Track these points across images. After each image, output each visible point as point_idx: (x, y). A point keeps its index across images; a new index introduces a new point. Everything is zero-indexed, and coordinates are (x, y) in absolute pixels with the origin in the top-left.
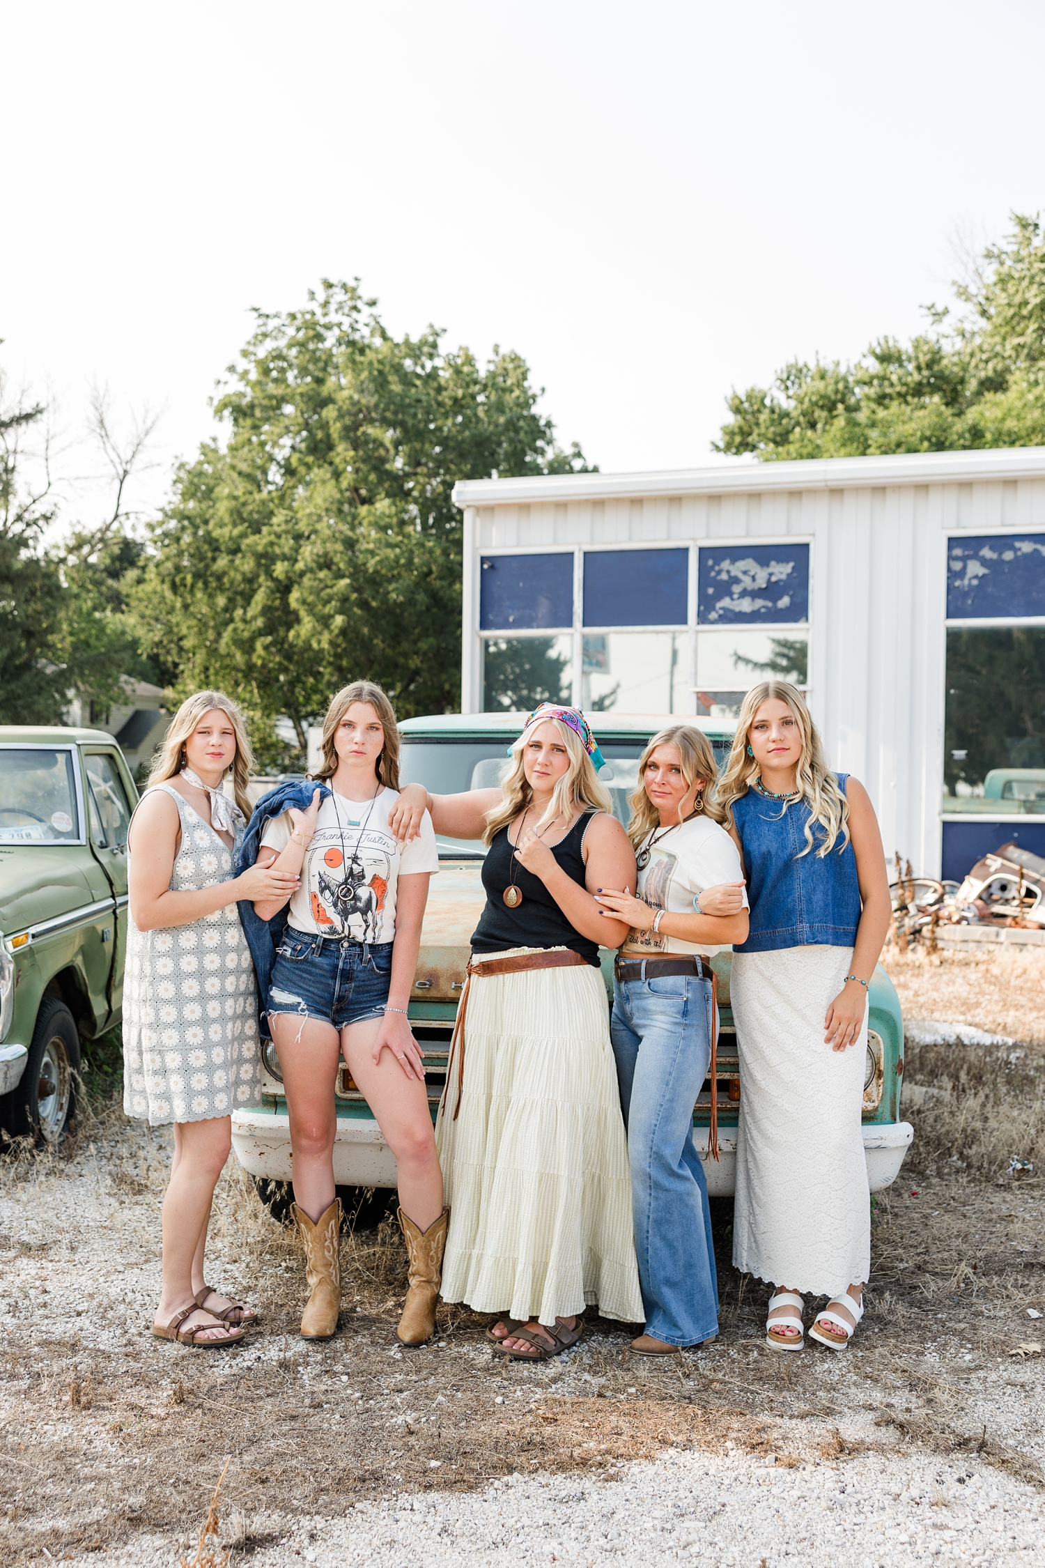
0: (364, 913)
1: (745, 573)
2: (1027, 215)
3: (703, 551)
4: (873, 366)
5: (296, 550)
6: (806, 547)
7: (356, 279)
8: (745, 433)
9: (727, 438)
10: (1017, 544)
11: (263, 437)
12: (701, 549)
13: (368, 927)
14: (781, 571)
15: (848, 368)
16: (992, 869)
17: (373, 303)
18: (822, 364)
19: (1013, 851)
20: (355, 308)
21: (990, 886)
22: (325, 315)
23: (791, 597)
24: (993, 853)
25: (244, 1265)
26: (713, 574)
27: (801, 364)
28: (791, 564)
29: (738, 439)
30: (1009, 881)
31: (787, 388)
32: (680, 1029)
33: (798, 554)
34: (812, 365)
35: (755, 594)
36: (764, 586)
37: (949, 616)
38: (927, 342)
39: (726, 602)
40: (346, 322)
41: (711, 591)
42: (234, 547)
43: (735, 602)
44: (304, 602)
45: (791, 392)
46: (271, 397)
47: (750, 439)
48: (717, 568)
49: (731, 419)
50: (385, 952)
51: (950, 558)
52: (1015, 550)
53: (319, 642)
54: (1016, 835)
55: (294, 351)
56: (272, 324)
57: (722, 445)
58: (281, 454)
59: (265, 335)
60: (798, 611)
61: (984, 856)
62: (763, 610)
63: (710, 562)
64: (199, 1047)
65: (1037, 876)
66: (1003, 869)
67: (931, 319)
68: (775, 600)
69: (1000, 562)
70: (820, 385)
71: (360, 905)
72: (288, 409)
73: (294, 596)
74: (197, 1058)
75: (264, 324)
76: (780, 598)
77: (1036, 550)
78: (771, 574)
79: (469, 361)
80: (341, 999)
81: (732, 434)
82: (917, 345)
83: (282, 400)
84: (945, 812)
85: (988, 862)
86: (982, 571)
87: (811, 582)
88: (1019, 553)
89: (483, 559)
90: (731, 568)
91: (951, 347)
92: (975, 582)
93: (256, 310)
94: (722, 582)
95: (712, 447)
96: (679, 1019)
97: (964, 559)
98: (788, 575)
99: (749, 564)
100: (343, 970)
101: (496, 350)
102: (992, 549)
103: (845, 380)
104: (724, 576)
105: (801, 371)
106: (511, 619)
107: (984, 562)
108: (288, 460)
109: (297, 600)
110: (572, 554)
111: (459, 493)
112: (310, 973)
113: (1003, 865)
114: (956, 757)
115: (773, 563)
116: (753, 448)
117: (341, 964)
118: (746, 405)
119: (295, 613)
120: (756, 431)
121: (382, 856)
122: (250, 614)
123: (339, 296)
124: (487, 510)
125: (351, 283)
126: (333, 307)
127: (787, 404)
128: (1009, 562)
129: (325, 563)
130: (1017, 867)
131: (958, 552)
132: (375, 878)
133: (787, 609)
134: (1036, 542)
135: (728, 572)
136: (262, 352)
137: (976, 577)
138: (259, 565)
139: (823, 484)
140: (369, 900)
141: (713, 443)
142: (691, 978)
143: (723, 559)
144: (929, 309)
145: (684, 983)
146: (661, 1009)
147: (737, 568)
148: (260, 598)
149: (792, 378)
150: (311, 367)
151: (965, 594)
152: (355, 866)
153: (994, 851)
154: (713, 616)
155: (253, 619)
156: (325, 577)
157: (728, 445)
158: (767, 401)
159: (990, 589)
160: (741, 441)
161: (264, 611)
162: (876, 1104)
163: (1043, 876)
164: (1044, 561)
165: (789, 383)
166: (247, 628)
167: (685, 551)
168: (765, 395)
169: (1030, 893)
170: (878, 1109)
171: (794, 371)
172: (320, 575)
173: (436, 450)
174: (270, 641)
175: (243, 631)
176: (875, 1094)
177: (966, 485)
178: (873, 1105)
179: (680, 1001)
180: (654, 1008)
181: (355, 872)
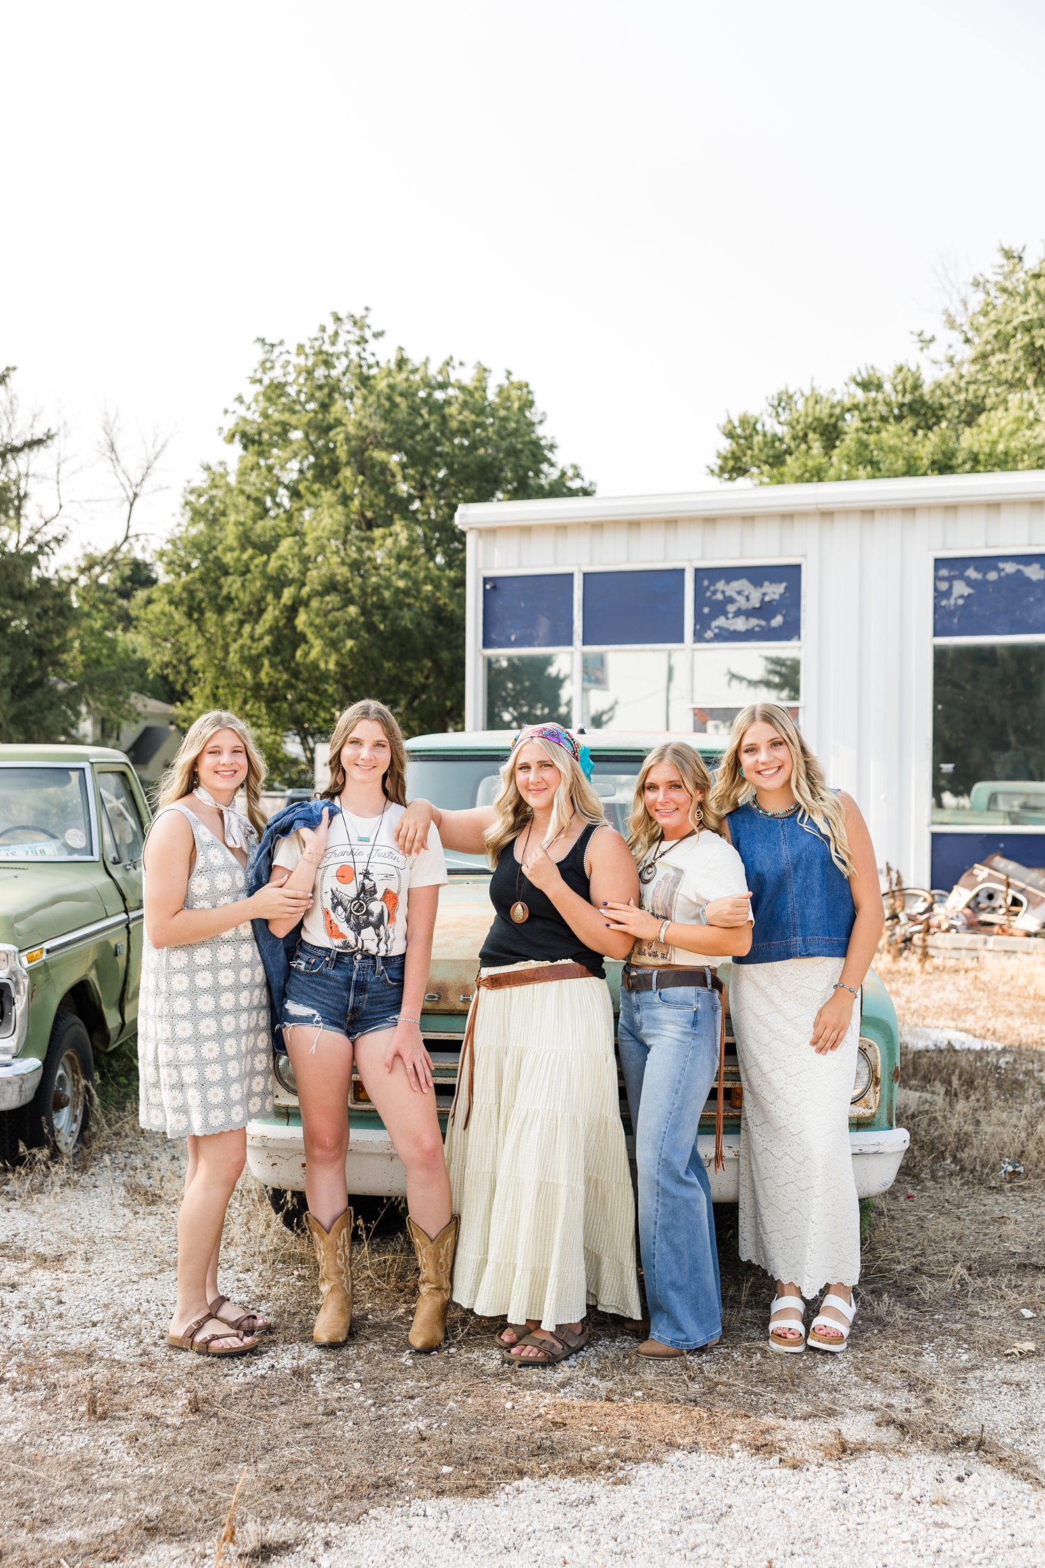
0: (376, 927)
1: (739, 593)
2: (1012, 247)
3: (699, 572)
4: (856, 393)
5: (304, 574)
6: (797, 568)
7: (365, 309)
8: (738, 458)
9: (721, 462)
10: (1001, 565)
11: (271, 461)
12: (697, 570)
13: (380, 940)
14: (774, 591)
16: (980, 879)
17: (380, 334)
18: (816, 389)
19: (999, 861)
21: (977, 895)
22: (334, 344)
23: (784, 616)
24: (980, 863)
25: (257, 1274)
26: (708, 594)
27: (791, 390)
28: (784, 585)
29: (731, 463)
30: (996, 890)
31: (779, 414)
33: (790, 575)
34: (805, 390)
35: (749, 613)
36: (758, 605)
37: (936, 634)
38: (908, 369)
39: (721, 621)
40: (355, 351)
41: (706, 610)
42: (245, 568)
43: (730, 622)
44: (311, 624)
45: (782, 419)
46: (278, 423)
47: (743, 464)
48: (712, 588)
49: (724, 444)
50: (398, 964)
51: (937, 578)
52: (999, 570)
53: (327, 663)
54: (1002, 845)
55: (301, 379)
56: (279, 350)
57: (716, 469)
58: (287, 477)
59: (272, 363)
60: (791, 630)
61: (971, 866)
62: (757, 629)
63: (706, 583)
64: (215, 1061)
65: (1022, 885)
66: (990, 878)
67: (917, 345)
68: (768, 619)
69: (985, 582)
70: (815, 411)
71: (372, 919)
72: (295, 435)
73: (301, 620)
74: (214, 1072)
75: (270, 352)
76: (774, 617)
77: (1019, 571)
78: (764, 594)
80: (354, 1010)
81: (725, 459)
83: (289, 426)
84: (933, 823)
85: (976, 872)
86: (967, 591)
87: (803, 602)
88: (1003, 574)
89: (486, 580)
90: (726, 588)
91: (930, 374)
92: (961, 602)
93: (261, 340)
94: (717, 601)
95: (707, 471)
96: (689, 1029)
97: (950, 579)
98: (781, 595)
99: (743, 584)
101: (508, 376)
102: (977, 569)
103: (837, 406)
104: (719, 596)
105: (791, 397)
106: (513, 638)
107: (969, 582)
108: (296, 482)
109: (304, 622)
110: (572, 575)
111: (462, 515)
112: (325, 986)
113: (990, 875)
114: (943, 771)
115: (766, 583)
116: (746, 472)
117: (354, 976)
118: (739, 430)
119: (303, 634)
120: (749, 455)
121: (393, 871)
122: (258, 630)
124: (490, 532)
125: (361, 314)
127: (781, 430)
128: (993, 582)
129: (331, 586)
130: (1003, 877)
131: (944, 572)
132: (387, 892)
133: (780, 627)
134: (1018, 563)
135: (723, 592)
136: (267, 379)
137: (961, 597)
138: (268, 587)
139: (815, 506)
140: (381, 915)
141: (708, 467)
142: (700, 989)
143: (718, 580)
144: (916, 335)
145: (694, 994)
146: (672, 1018)
147: (732, 588)
148: (269, 618)
149: (783, 404)
150: (317, 393)
151: (951, 614)
152: (366, 881)
153: (981, 861)
154: (709, 634)
155: (261, 638)
156: (332, 599)
157: (722, 469)
158: (759, 427)
159: (975, 609)
160: (734, 467)
161: (270, 631)
162: (873, 1111)
163: (1029, 884)
164: (1029, 580)
165: (780, 410)
166: (255, 645)
167: (681, 572)
168: (756, 422)
169: (1016, 902)
170: (873, 1115)
171: (785, 397)
172: (327, 598)
173: (441, 474)
174: (278, 659)
175: (250, 648)
176: (872, 1101)
177: (951, 508)
178: (870, 1111)
179: (690, 1012)
180: (664, 1017)
181: (367, 887)
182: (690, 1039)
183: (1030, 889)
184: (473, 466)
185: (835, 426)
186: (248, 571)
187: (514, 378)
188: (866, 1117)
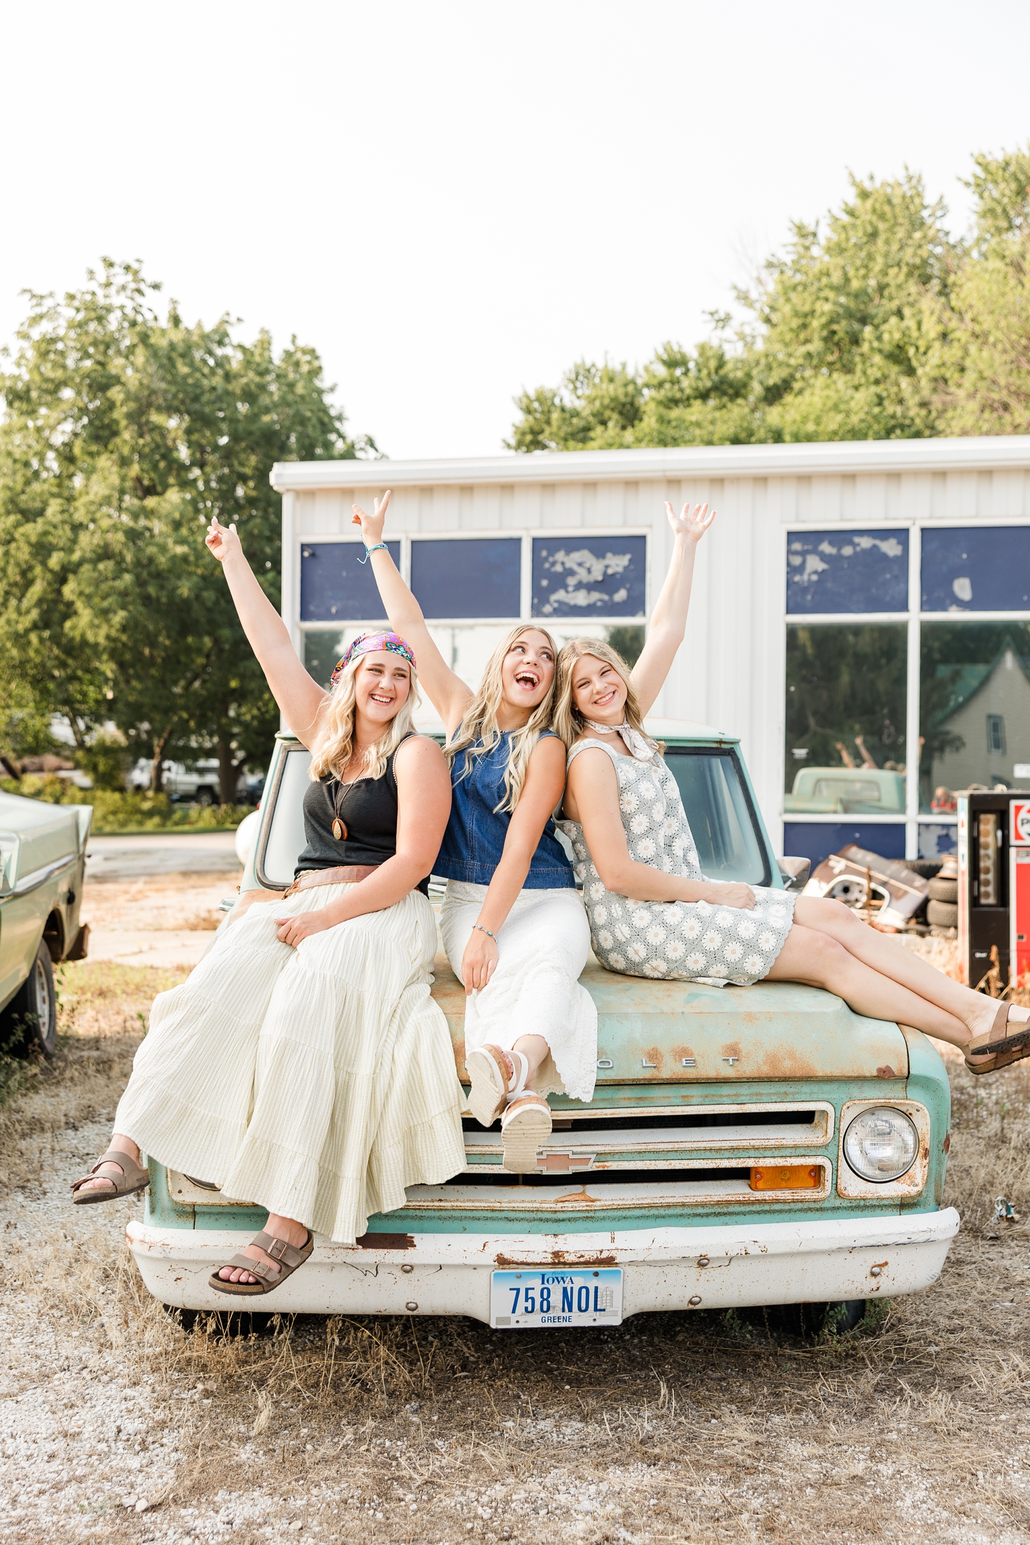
1: (580, 565)
2: (806, 222)
3: (536, 541)
4: (662, 372)
5: (74, 541)
6: (643, 538)
7: (138, 261)
8: (535, 433)
9: (518, 437)
10: (857, 540)
11: (40, 423)
12: (534, 540)
14: (618, 563)
15: (637, 371)
16: (836, 871)
18: (610, 366)
19: (855, 852)
20: (139, 291)
21: (833, 889)
22: (107, 296)
23: (628, 590)
24: (835, 854)
25: (149, 1389)
26: (547, 565)
27: (588, 365)
28: (628, 557)
29: (529, 438)
30: (852, 883)
31: (576, 388)
33: (635, 545)
34: (600, 365)
35: (591, 587)
36: (600, 578)
37: (789, 611)
38: (711, 348)
39: (560, 595)
40: (129, 305)
41: (545, 583)
42: (8, 537)
43: (571, 595)
44: (81, 594)
45: (580, 392)
46: (47, 380)
47: (541, 437)
48: (551, 559)
49: (519, 418)
51: (790, 552)
52: (855, 545)
53: (96, 635)
54: (857, 835)
55: (72, 334)
56: (49, 303)
57: (513, 442)
58: (58, 439)
59: (41, 317)
60: (636, 604)
61: (826, 857)
62: (599, 604)
63: (544, 553)
65: (884, 878)
66: (848, 870)
67: (713, 324)
68: (611, 593)
69: (839, 557)
70: (611, 389)
72: (67, 393)
73: (69, 591)
75: (39, 305)
76: (617, 591)
77: (875, 546)
78: (607, 567)
81: (524, 434)
82: (703, 349)
83: (64, 383)
84: (787, 811)
85: (831, 863)
86: (821, 566)
87: (649, 575)
88: (858, 549)
89: (304, 547)
90: (566, 559)
91: (734, 351)
92: (814, 578)
94: (557, 574)
95: (503, 444)
97: (803, 554)
98: (626, 568)
99: (584, 555)
102: (831, 543)
103: (633, 382)
104: (559, 568)
105: (589, 371)
106: (334, 610)
107: (824, 557)
108: (68, 445)
109: (72, 592)
110: (398, 542)
111: (278, 476)
113: (847, 867)
114: (797, 756)
115: (609, 555)
116: (544, 447)
118: (536, 405)
119: (70, 604)
120: (548, 430)
122: (26, 603)
123: (122, 277)
124: (308, 494)
125: (135, 266)
126: (114, 288)
127: (579, 404)
128: (848, 558)
129: (105, 553)
130: (864, 870)
131: (797, 546)
133: (624, 603)
134: (874, 538)
135: (563, 563)
136: (36, 334)
137: (815, 572)
138: (34, 555)
139: (660, 474)
141: (504, 441)
143: (558, 550)
144: (712, 314)
147: (571, 560)
148: (37, 590)
149: (581, 378)
150: (91, 350)
151: (805, 590)
153: (838, 851)
154: (548, 609)
155: (28, 612)
156: (106, 566)
157: (520, 444)
158: (557, 401)
159: (829, 585)
160: (531, 440)
161: (40, 602)
162: (920, 1188)
163: (892, 877)
164: (885, 557)
165: (578, 384)
166: (21, 619)
167: (517, 541)
168: (555, 396)
169: (875, 895)
170: (920, 1194)
171: (582, 372)
172: (101, 566)
173: (223, 441)
174: (46, 634)
175: (17, 622)
176: (919, 1176)
177: (804, 479)
178: (916, 1189)
183: (893, 882)
184: (258, 433)
185: (632, 404)
186: (12, 539)
187: (301, 342)
188: (912, 1197)
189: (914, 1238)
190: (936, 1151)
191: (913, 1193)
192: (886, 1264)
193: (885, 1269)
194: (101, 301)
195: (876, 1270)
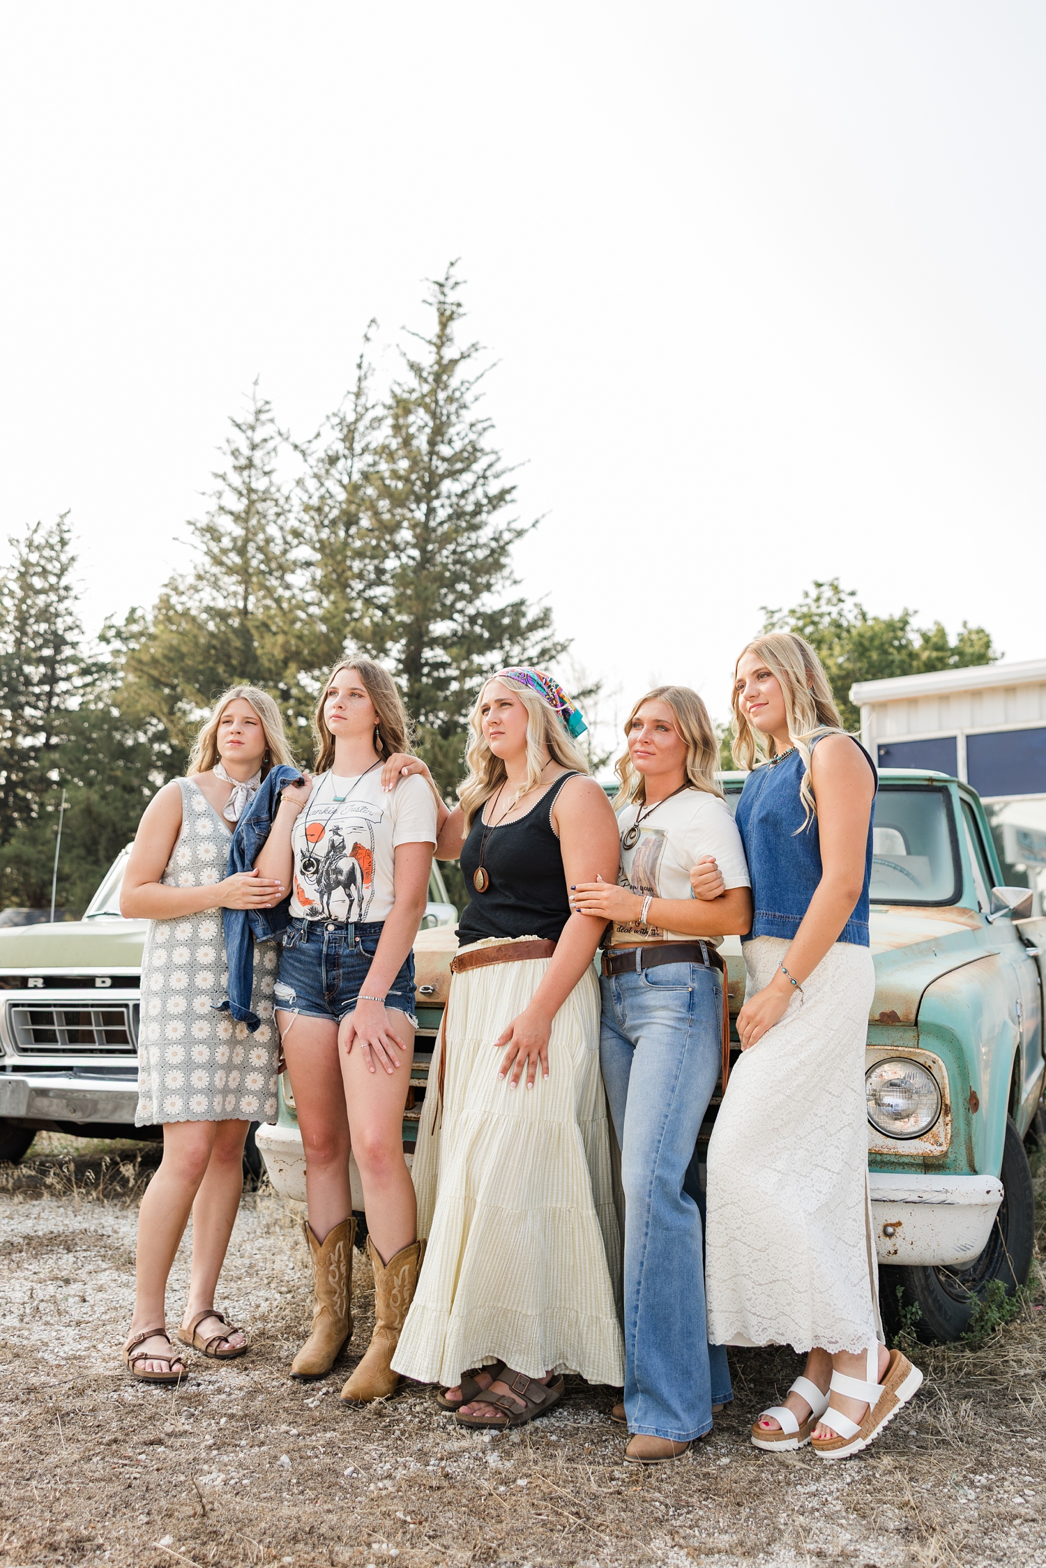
0: (347, 886)
7: (837, 578)
13: (352, 902)
17: (853, 594)
20: (840, 600)
22: (818, 607)
32: (685, 1026)
40: (834, 610)
50: (370, 932)
56: (777, 617)
64: (178, 1042)
71: (342, 878)
74: (175, 1054)
75: (771, 618)
79: (942, 633)
80: (330, 987)
89: (880, 746)
93: (764, 608)
96: (683, 1013)
100: (327, 955)
101: (965, 624)
110: (955, 738)
111: (856, 693)
112: (300, 961)
117: (325, 949)
121: (364, 824)
123: (827, 593)
124: (881, 706)
125: (834, 581)
126: (823, 602)
132: (356, 847)
140: (352, 873)
142: (696, 965)
145: (688, 971)
146: (663, 1003)
152: (336, 837)
162: (944, 1148)
170: (945, 1154)
176: (942, 1135)
178: (940, 1149)
179: (685, 993)
180: (652, 1003)
181: (336, 844)
182: (687, 1026)
188: (934, 1157)
189: (926, 1197)
190: (962, 1110)
191: (936, 1153)
192: (899, 1224)
193: (899, 1230)
194: (814, 610)
195: (890, 1230)
